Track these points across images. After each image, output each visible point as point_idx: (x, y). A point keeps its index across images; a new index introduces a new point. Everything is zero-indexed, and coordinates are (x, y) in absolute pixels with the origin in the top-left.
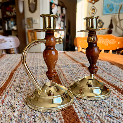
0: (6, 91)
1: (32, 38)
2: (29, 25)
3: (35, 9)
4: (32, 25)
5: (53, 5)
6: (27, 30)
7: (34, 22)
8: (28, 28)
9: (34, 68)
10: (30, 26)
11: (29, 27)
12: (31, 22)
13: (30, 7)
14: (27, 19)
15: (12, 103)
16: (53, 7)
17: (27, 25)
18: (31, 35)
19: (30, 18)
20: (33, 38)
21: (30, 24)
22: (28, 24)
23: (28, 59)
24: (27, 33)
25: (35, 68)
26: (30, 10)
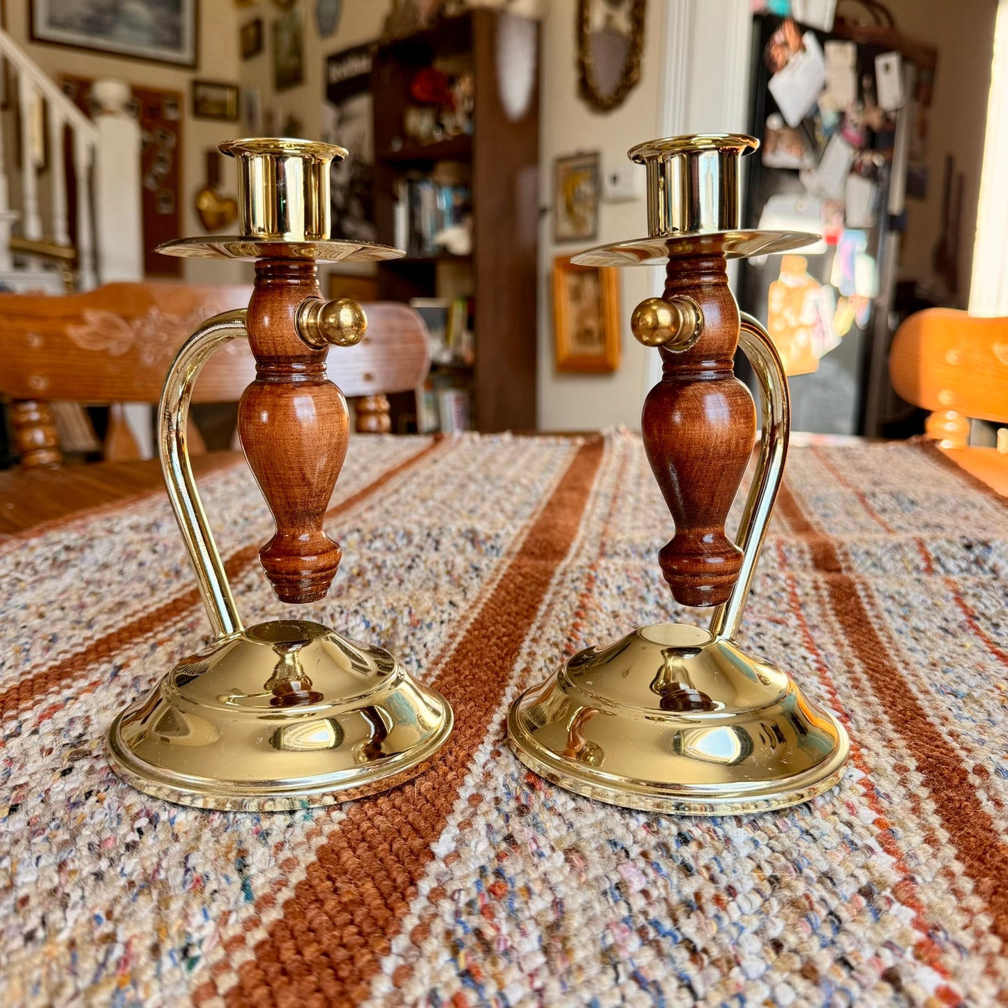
0: (119, 661)
1: (581, 318)
2: (570, 209)
3: (628, 80)
4: (595, 210)
5: (785, 34)
6: (549, 252)
7: (609, 189)
8: (560, 240)
9: (410, 542)
10: (578, 222)
11: (566, 228)
12: (586, 188)
13: (589, 61)
14: (561, 160)
15: (90, 729)
16: (777, 54)
17: (556, 216)
18: (576, 294)
19: (580, 155)
20: (592, 323)
21: (578, 209)
22: (561, 209)
23: (430, 477)
24: (551, 279)
25: (416, 540)
26: (587, 91)
